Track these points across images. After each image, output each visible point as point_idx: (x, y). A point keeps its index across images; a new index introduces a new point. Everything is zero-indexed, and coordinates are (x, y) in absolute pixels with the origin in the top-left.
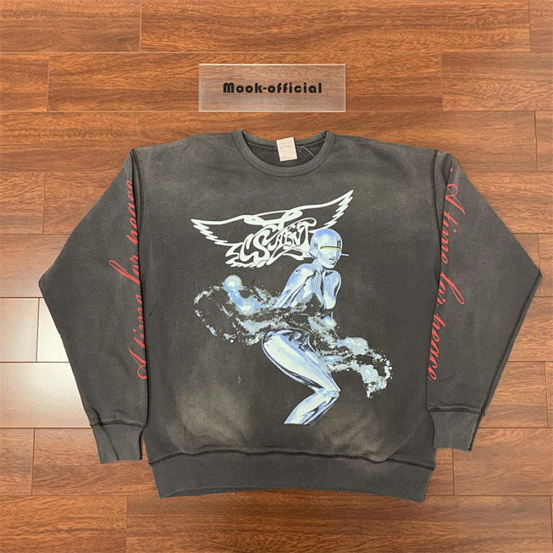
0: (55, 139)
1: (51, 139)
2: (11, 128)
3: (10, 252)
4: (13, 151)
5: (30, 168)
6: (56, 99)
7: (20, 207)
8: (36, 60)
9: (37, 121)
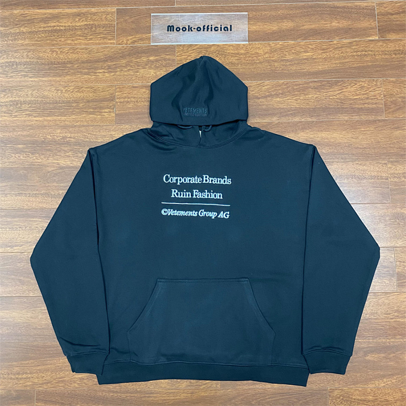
0: (386, 57)
1: (383, 56)
2: (355, 50)
3: (364, 131)
4: (358, 65)
5: (371, 76)
6: (384, 30)
7: (367, 101)
8: (367, 6)
9: (372, 45)
